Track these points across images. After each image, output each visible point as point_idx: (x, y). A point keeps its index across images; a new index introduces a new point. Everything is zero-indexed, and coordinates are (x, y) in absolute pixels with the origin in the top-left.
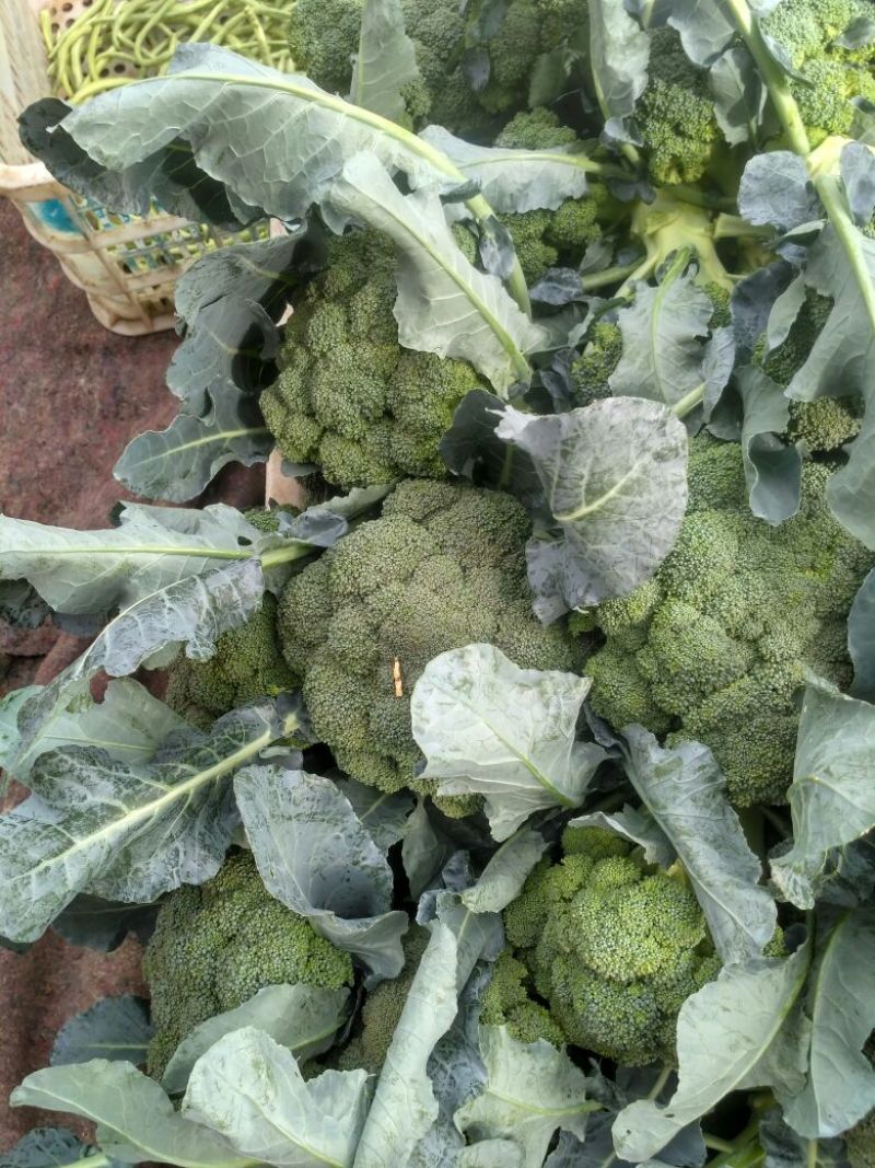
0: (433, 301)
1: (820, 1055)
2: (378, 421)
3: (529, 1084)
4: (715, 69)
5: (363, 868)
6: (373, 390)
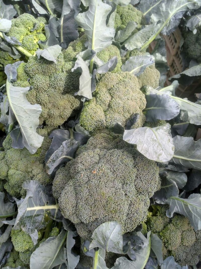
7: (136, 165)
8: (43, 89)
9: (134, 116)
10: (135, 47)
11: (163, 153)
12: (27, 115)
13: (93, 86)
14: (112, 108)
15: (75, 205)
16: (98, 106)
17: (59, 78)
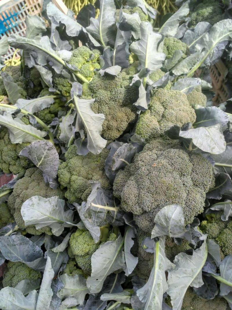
0: (14, 134)
1: (127, 258)
2: (17, 159)
3: (74, 284)
4: (62, 73)
5: (36, 252)
6: (13, 154)
7: (192, 161)
8: (105, 102)
9: (187, 125)
10: (182, 73)
11: (216, 147)
12: (93, 121)
13: (148, 99)
14: (165, 117)
15: (137, 195)
16: (153, 117)
17: (119, 91)
